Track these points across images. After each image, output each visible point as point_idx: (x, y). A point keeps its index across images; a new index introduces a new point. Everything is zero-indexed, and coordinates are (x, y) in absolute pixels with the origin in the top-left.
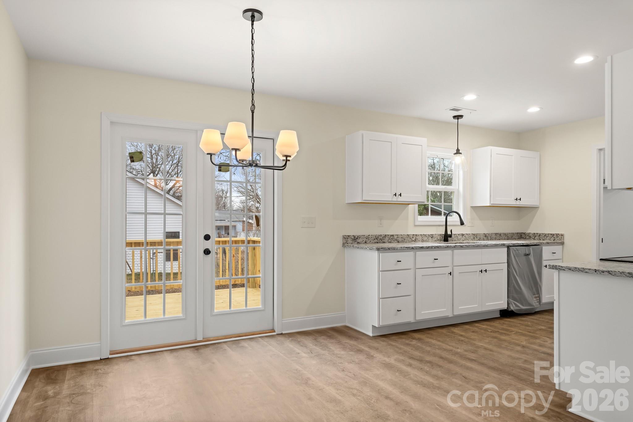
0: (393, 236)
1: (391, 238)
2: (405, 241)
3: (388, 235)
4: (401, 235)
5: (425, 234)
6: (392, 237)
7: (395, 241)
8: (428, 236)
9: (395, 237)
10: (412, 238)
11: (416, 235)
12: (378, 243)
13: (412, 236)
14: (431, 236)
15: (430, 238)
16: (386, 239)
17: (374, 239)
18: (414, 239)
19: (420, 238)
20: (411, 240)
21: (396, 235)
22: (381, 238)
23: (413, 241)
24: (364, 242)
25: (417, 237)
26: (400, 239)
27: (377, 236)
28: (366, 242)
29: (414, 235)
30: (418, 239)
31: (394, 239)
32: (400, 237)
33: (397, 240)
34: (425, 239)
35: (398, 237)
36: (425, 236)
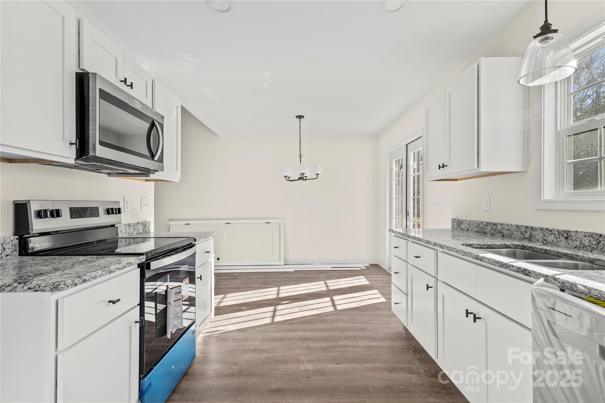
0: (495, 224)
1: (493, 228)
2: (513, 236)
3: (490, 223)
4: (507, 225)
5: (550, 227)
6: (495, 227)
7: (499, 234)
8: (557, 233)
9: (499, 227)
10: (524, 233)
11: (532, 228)
13: (524, 229)
14: (565, 235)
15: (562, 239)
17: (475, 227)
18: (527, 235)
19: (539, 235)
20: (522, 236)
21: (500, 224)
22: (482, 226)
23: (526, 238)
24: (466, 228)
25: (534, 233)
26: (506, 232)
27: (478, 223)
28: (468, 229)
29: (527, 227)
30: (535, 237)
31: (497, 230)
32: (506, 228)
33: (501, 233)
34: (551, 238)
35: (503, 227)
36: (550, 233)
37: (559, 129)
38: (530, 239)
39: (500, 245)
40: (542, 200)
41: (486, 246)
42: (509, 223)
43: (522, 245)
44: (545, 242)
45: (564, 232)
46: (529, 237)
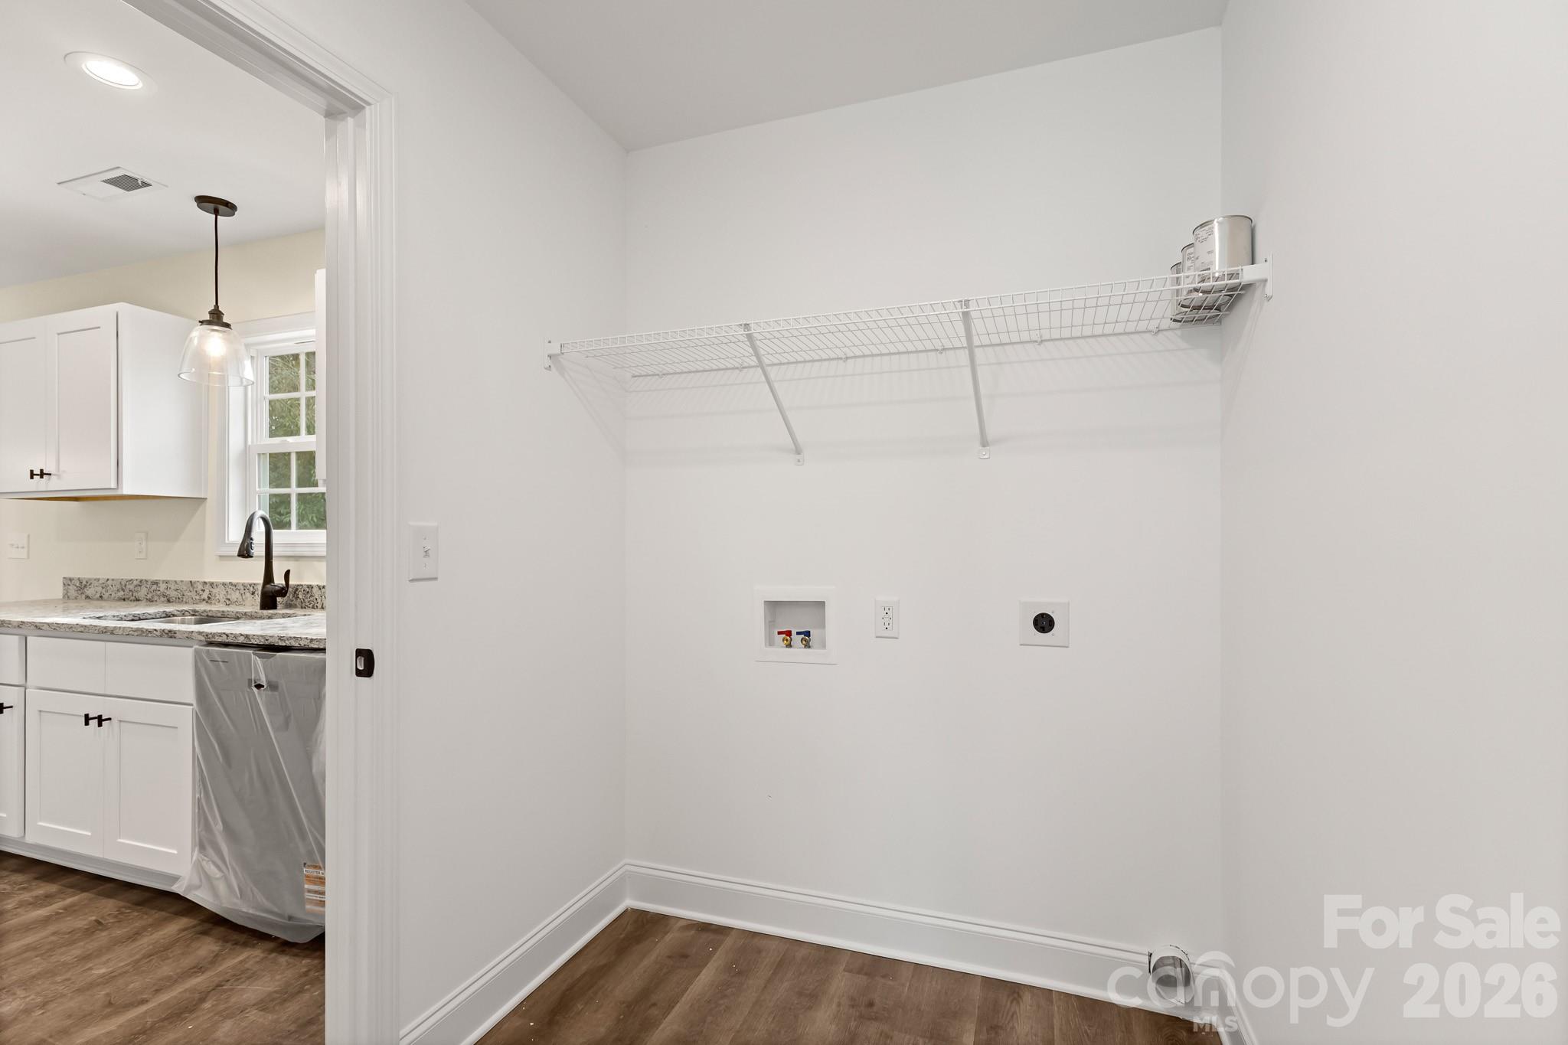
0: (156, 583)
1: (151, 589)
2: (184, 600)
3: (146, 581)
4: (176, 582)
5: (234, 581)
6: (154, 587)
7: (162, 599)
8: (242, 588)
9: (162, 587)
10: (201, 592)
11: (212, 584)
12: (124, 600)
13: (200, 587)
14: (252, 589)
15: (248, 595)
16: (143, 591)
17: (118, 590)
18: (205, 596)
19: (220, 593)
20: (198, 597)
21: (163, 581)
22: (132, 587)
23: (204, 600)
24: (98, 595)
25: (214, 591)
26: (173, 594)
27: (123, 583)
28: (101, 597)
29: (205, 583)
30: (215, 595)
31: (159, 593)
32: (173, 588)
33: (164, 596)
34: (235, 596)
35: (169, 586)
36: (234, 589)
37: (249, 442)
38: (209, 600)
39: (156, 613)
40: (227, 542)
41: (131, 618)
42: (178, 579)
43: (192, 610)
44: (228, 602)
45: (250, 585)
46: (208, 597)
